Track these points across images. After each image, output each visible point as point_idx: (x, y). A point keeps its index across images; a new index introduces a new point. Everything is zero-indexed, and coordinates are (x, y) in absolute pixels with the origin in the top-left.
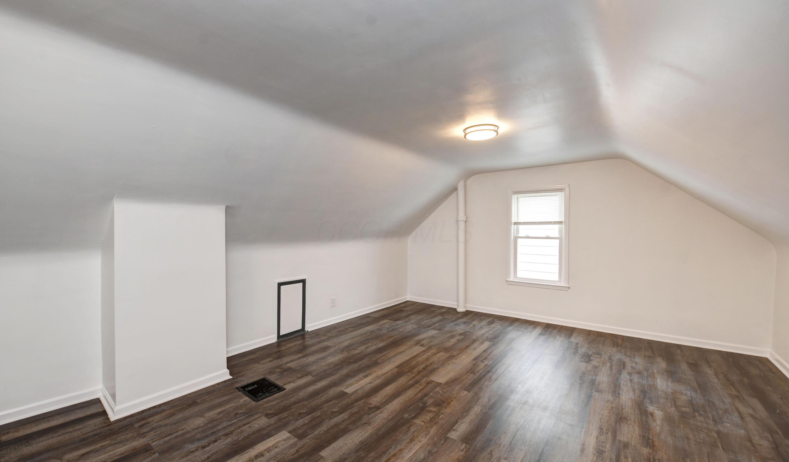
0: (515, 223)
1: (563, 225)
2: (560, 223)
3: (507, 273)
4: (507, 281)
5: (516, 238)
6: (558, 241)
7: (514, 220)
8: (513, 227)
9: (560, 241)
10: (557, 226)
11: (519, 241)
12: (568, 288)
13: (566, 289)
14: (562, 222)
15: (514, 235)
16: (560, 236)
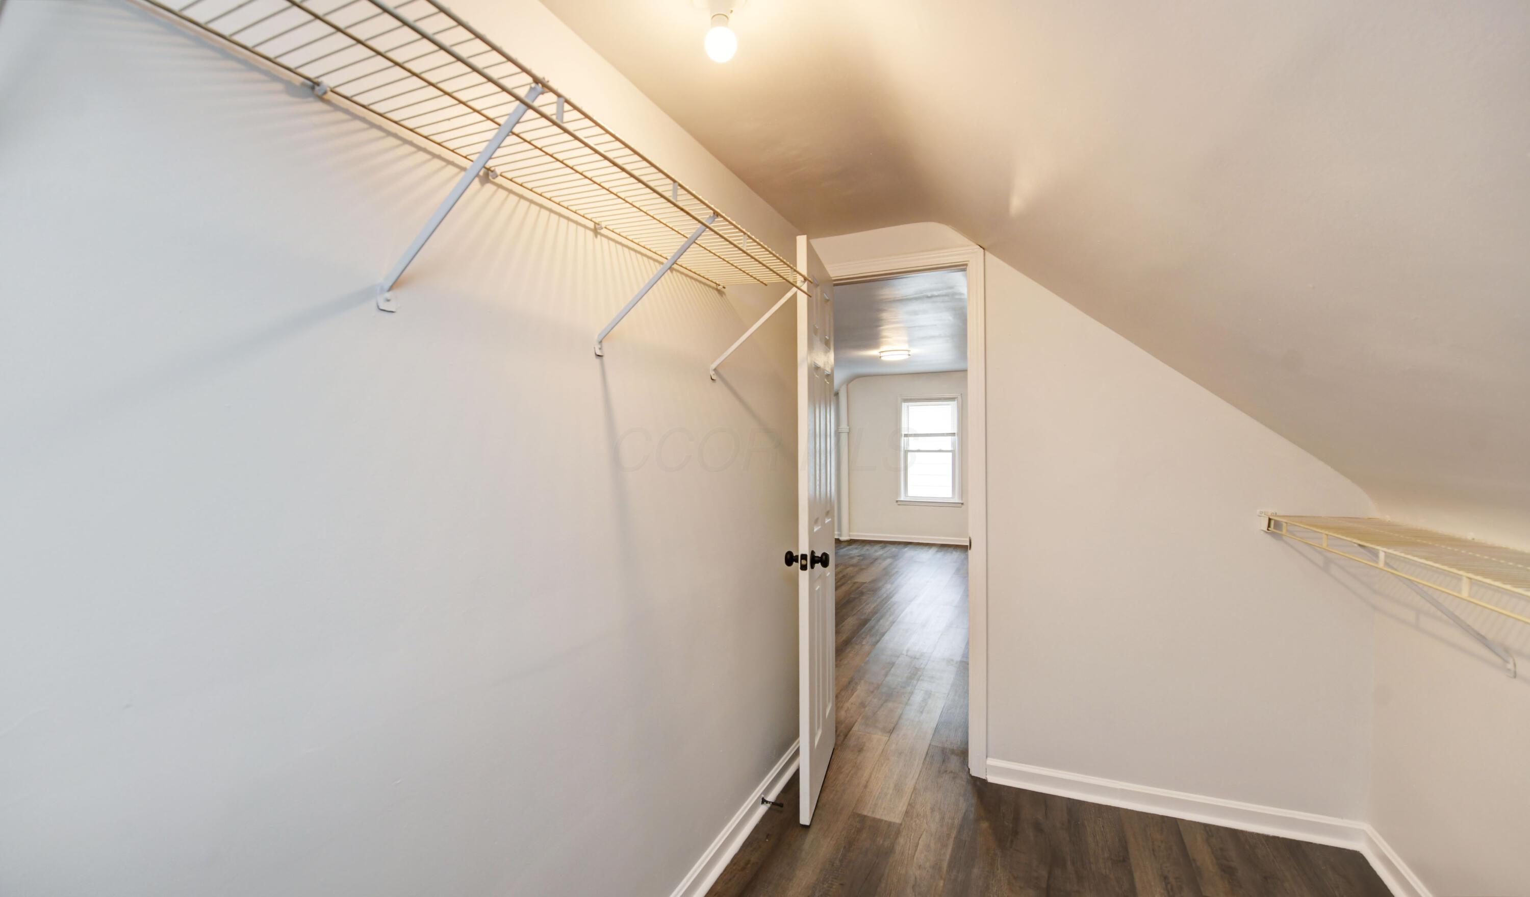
0: (906, 435)
1: (956, 437)
2: (953, 434)
3: (898, 493)
4: (896, 501)
5: (906, 452)
6: (950, 454)
7: (903, 433)
8: (903, 437)
9: (952, 454)
10: (950, 438)
11: (909, 454)
12: (962, 504)
13: (960, 505)
14: (955, 433)
15: (904, 448)
16: (952, 449)
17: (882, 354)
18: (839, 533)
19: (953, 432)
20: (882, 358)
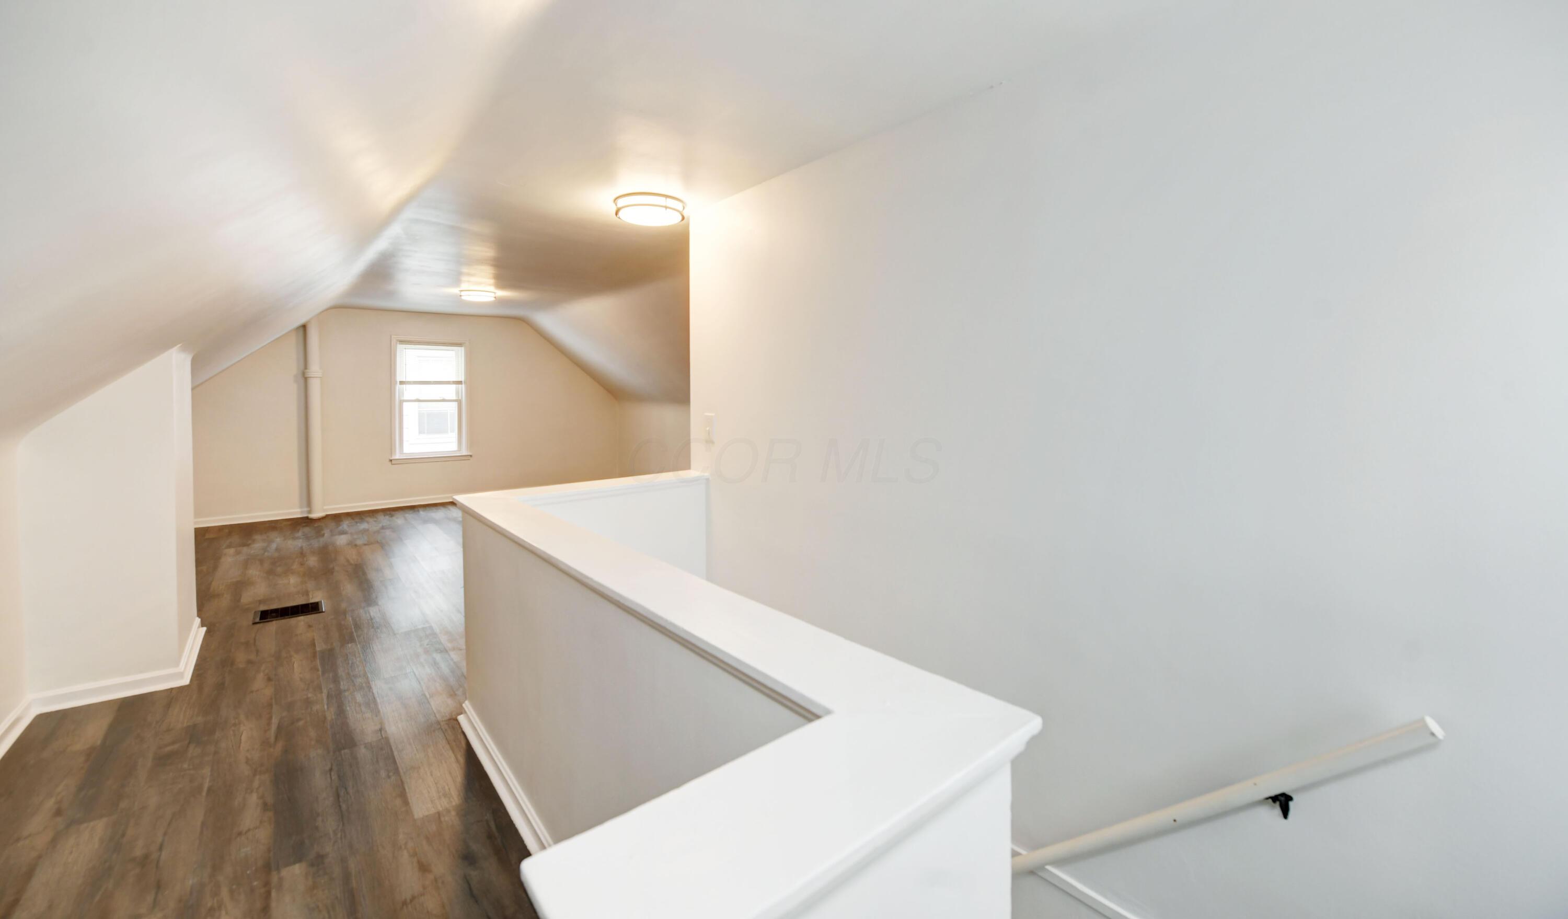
0: (401, 383)
1: (463, 385)
2: (460, 383)
3: (392, 450)
4: (391, 460)
5: (401, 402)
6: (455, 405)
7: (399, 379)
8: (398, 386)
9: (458, 404)
10: (453, 387)
11: (405, 404)
12: (471, 456)
13: (469, 458)
14: (461, 382)
15: (399, 398)
16: (457, 398)
17: (462, 293)
18: (308, 509)
19: (460, 380)
20: (463, 298)
